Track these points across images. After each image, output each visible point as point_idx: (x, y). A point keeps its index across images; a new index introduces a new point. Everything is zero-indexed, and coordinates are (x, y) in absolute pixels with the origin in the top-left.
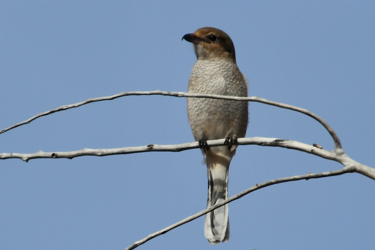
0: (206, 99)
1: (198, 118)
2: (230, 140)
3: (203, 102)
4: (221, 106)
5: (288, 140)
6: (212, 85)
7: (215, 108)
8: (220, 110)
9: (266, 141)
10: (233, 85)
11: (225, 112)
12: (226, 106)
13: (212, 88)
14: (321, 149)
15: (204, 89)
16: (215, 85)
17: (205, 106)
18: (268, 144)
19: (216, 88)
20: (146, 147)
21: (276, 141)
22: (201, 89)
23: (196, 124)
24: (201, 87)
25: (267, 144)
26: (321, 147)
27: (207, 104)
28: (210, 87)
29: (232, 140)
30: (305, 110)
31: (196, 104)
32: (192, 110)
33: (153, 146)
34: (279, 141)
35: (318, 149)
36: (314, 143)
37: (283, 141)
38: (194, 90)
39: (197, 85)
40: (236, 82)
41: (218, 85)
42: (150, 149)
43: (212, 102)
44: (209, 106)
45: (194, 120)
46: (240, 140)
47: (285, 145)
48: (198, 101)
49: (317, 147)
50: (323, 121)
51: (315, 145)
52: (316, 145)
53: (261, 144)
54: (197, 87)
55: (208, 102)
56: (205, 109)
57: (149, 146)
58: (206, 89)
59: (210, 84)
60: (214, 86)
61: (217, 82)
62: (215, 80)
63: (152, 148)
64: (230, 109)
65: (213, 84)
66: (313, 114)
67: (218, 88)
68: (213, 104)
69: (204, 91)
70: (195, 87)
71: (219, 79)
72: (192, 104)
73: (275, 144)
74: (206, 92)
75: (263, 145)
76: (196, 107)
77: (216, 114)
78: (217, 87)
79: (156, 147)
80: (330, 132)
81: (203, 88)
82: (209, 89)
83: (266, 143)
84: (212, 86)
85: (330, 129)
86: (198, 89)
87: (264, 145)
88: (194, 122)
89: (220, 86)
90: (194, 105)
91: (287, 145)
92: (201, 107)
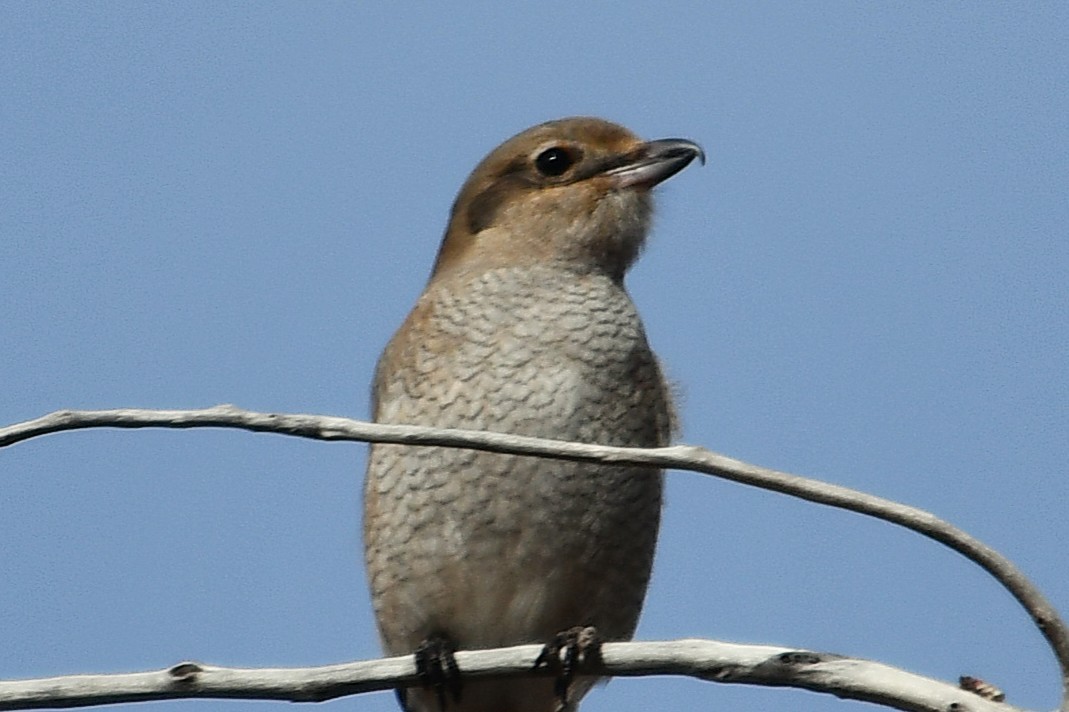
0: (475, 457)
1: (414, 545)
2: (563, 652)
3: (454, 469)
4: (546, 499)
5: (839, 657)
6: (514, 397)
7: (516, 505)
8: (540, 515)
9: (733, 661)
10: (613, 408)
11: (562, 528)
12: (570, 504)
13: (515, 408)
14: (995, 704)
15: (475, 407)
16: (533, 400)
17: (463, 489)
18: (748, 671)
19: (531, 414)
20: (161, 677)
21: (785, 657)
22: (460, 406)
23: (403, 572)
24: (460, 395)
25: (740, 671)
26: (997, 693)
27: (476, 483)
28: (507, 405)
29: (574, 651)
30: (926, 517)
31: (419, 477)
32: (389, 499)
33: (198, 670)
34: (799, 658)
35: (984, 700)
36: (966, 675)
37: (817, 660)
38: (422, 402)
39: (441, 381)
40: (633, 392)
41: (544, 398)
42: (185, 686)
43: (505, 474)
44: (482, 493)
45: (396, 550)
46: (613, 651)
47: (828, 680)
48: (434, 463)
49: (978, 692)
50: (1011, 568)
51: (967, 684)
52: (975, 682)
53: (711, 672)
54: (438, 391)
55: (483, 476)
56: (462, 506)
57: (176, 671)
58: (482, 408)
59: (509, 387)
60: (525, 399)
61: (542, 388)
62: (534, 377)
63: (191, 679)
64: (586, 519)
65: (523, 392)
66: (963, 537)
67: (542, 413)
68: (508, 484)
69: (473, 418)
70: (432, 385)
71: (558, 378)
72: (395, 472)
73: (780, 674)
74: (479, 422)
75: (721, 675)
76: (414, 489)
77: (516, 533)
78: (537, 408)
79: (211, 674)
80: (1040, 621)
81: (469, 402)
82: (498, 412)
83: (736, 666)
84: (516, 401)
85: (1039, 610)
86: (443, 401)
87: (725, 680)
88: (390, 559)
89: (554, 408)
90: (407, 480)
91: (836, 677)
92: (441, 494)
